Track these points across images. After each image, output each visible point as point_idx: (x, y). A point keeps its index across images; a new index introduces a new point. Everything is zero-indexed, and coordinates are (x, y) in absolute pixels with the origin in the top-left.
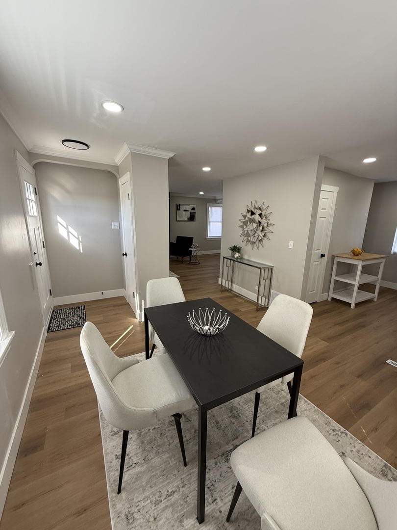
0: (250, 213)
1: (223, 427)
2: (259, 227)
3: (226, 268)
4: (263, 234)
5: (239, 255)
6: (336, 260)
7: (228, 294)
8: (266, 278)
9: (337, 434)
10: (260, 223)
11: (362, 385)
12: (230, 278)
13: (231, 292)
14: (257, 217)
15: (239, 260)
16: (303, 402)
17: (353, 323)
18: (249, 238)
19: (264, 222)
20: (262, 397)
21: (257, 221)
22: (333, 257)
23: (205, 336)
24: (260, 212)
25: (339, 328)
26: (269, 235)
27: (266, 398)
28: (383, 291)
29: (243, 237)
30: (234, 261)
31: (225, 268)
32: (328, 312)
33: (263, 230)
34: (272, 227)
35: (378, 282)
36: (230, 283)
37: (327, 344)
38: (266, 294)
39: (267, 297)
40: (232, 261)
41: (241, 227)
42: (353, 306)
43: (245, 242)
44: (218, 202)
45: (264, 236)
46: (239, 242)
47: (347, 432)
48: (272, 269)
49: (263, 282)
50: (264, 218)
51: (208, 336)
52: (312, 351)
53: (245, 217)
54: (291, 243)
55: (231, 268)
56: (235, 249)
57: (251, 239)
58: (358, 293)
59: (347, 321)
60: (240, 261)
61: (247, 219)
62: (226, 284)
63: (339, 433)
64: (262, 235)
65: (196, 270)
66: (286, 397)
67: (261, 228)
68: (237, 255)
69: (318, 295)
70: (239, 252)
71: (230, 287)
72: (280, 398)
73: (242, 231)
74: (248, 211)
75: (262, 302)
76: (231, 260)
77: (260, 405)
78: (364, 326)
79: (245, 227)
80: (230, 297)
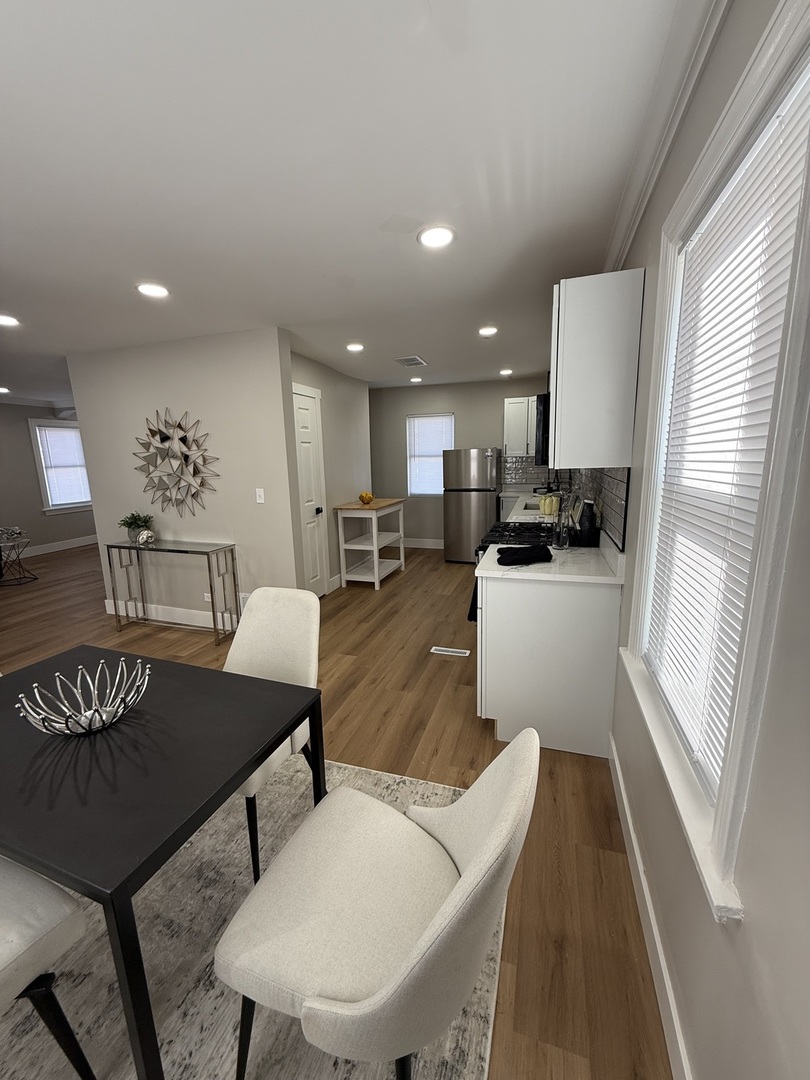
0: (158, 437)
1: (186, 924)
2: (187, 466)
3: (120, 573)
4: (199, 481)
5: (150, 533)
6: (341, 515)
7: (138, 631)
8: (223, 571)
9: (392, 790)
10: (186, 458)
11: (410, 698)
12: (136, 593)
13: (145, 625)
14: (176, 446)
15: (150, 546)
16: (335, 770)
17: (382, 612)
18: (168, 493)
19: (195, 454)
20: (261, 805)
21: (180, 454)
22: (336, 511)
23: (90, 733)
24: (181, 434)
25: (365, 626)
26: (212, 482)
27: (271, 803)
28: (411, 553)
29: (151, 493)
30: (138, 550)
31: (117, 574)
32: (345, 607)
33: (196, 472)
34: (216, 464)
35: (402, 540)
36: (140, 605)
37: (351, 658)
38: (231, 604)
39: (234, 610)
40: (134, 552)
41: (140, 469)
42: (377, 587)
43: (158, 505)
44: (62, 415)
45: (202, 484)
46: (144, 504)
47: (405, 777)
48: (232, 551)
49: (218, 582)
50: (194, 447)
51: (99, 731)
52: (333, 680)
53: (147, 446)
54: (260, 492)
55: (134, 571)
56: (136, 523)
57: (173, 494)
58: (380, 563)
59: (374, 611)
60: (156, 546)
61: (152, 450)
62: (129, 609)
63: (395, 787)
64: (195, 482)
65: (29, 596)
66: (305, 780)
67: (191, 468)
68: (144, 535)
69: (326, 582)
70: (148, 528)
71: (141, 615)
72: (296, 788)
73: (147, 480)
74: (153, 433)
75: (225, 622)
76: (129, 548)
77: (260, 824)
78: (396, 612)
79: (152, 468)
80: (146, 636)
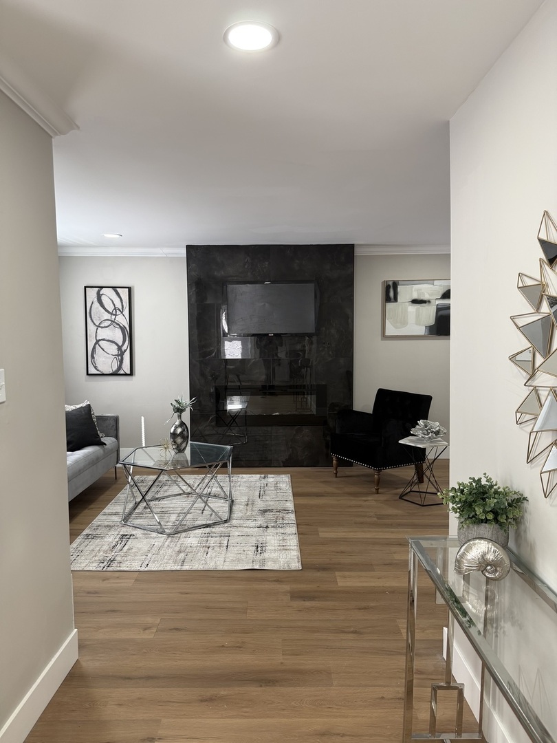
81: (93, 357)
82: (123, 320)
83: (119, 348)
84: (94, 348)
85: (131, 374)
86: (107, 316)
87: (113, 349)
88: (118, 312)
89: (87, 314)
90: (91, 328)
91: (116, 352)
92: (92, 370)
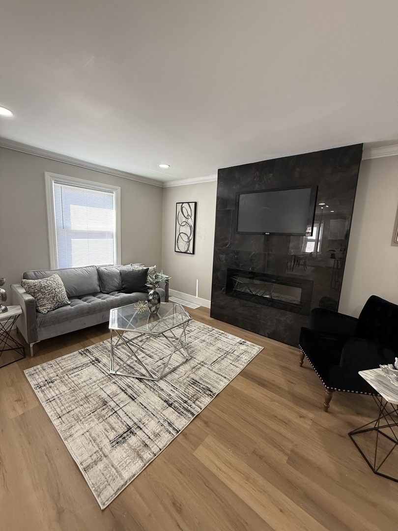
81: (178, 242)
82: (191, 222)
83: (188, 238)
84: (178, 237)
85: (193, 253)
86: (184, 219)
87: (185, 238)
88: (189, 217)
89: (177, 218)
90: (178, 226)
91: (187, 240)
92: (177, 250)
